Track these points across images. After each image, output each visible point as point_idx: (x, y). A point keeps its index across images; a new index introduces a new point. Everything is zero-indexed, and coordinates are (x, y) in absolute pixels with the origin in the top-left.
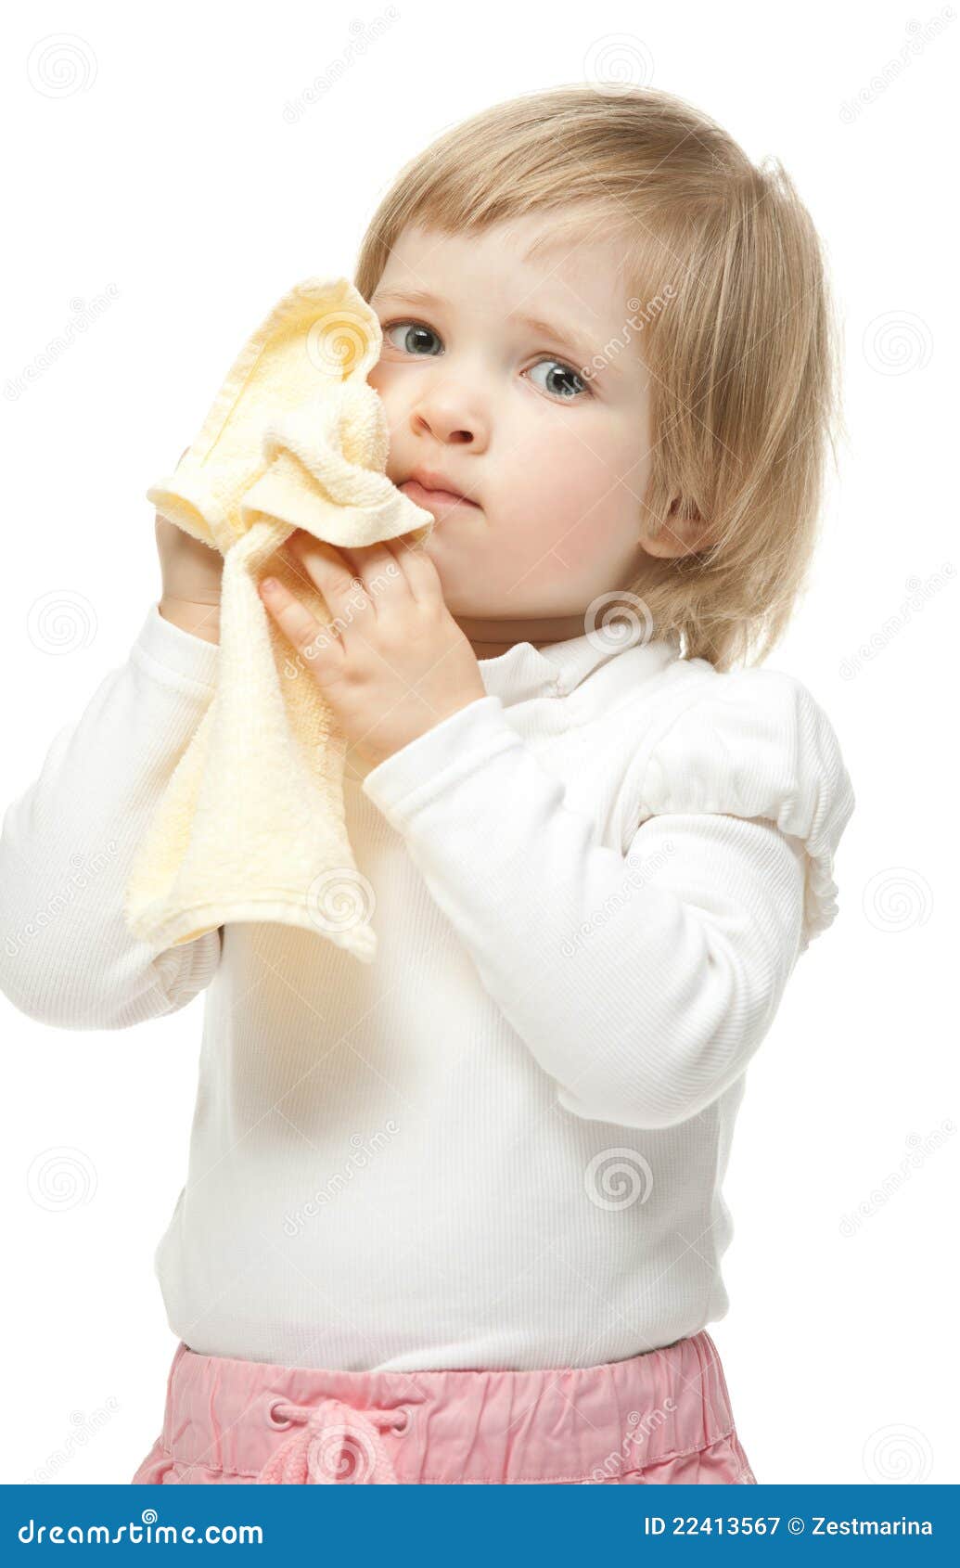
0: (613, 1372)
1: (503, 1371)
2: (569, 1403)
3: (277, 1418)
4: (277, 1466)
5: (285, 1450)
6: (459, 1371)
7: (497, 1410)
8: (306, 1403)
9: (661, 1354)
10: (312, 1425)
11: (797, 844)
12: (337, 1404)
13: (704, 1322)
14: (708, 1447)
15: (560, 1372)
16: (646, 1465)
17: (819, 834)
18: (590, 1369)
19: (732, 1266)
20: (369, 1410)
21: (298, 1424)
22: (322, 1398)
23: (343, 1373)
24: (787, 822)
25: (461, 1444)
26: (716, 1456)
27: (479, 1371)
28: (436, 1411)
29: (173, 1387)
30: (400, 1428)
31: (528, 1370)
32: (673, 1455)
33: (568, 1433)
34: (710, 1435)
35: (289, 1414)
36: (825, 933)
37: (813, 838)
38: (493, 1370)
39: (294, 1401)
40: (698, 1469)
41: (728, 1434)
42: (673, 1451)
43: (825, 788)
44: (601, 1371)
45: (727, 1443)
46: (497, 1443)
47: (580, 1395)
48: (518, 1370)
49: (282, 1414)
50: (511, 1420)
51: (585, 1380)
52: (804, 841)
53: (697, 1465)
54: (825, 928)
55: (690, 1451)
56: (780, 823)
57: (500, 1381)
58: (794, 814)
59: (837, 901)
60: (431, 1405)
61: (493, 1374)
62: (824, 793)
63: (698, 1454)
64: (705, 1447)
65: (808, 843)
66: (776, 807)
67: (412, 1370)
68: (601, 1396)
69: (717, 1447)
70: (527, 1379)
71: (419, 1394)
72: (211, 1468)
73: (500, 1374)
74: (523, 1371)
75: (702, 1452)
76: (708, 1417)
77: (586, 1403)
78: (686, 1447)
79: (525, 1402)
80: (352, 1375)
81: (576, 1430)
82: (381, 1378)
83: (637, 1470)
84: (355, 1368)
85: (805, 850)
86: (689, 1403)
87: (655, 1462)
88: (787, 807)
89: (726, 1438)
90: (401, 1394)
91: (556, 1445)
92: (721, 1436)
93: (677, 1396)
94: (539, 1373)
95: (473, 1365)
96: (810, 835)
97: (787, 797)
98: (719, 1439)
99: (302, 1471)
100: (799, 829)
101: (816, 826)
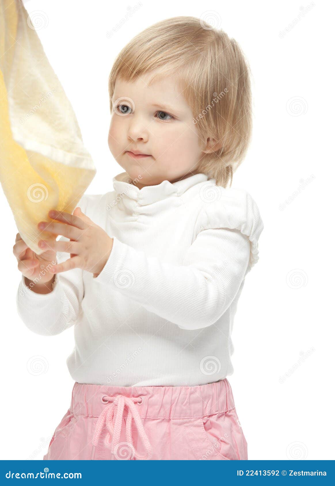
0: (200, 388)
1: (169, 386)
2: (188, 396)
3: (104, 400)
4: (104, 414)
5: (107, 409)
6: (157, 386)
7: (167, 398)
8: (112, 396)
9: (214, 383)
10: (115, 402)
11: (246, 237)
12: (121, 396)
13: (226, 375)
14: (228, 411)
15: (186, 387)
16: (210, 415)
17: (253, 235)
18: (194, 387)
19: (234, 359)
20: (131, 397)
21: (110, 402)
22: (117, 394)
23: (124, 387)
24: (244, 230)
25: (157, 407)
26: (230, 414)
27: (163, 386)
28: (150, 398)
29: (74, 394)
30: (140, 402)
31: (176, 386)
32: (218, 412)
33: (188, 404)
34: (228, 408)
35: (107, 399)
36: (255, 265)
37: (251, 236)
38: (166, 386)
39: (109, 396)
40: (225, 418)
41: (233, 408)
42: (217, 411)
43: (254, 221)
44: (197, 387)
45: (233, 411)
46: (168, 407)
47: (191, 393)
48: (174, 387)
49: (106, 399)
50: (171, 400)
51: (192, 390)
52: (248, 237)
53: (224, 416)
54: (255, 263)
55: (223, 412)
56: (242, 231)
57: (169, 389)
58: (246, 228)
59: (258, 255)
60: (149, 396)
61: (166, 387)
62: (254, 223)
63: (225, 413)
64: (227, 411)
65: (250, 237)
66: (240, 226)
67: (144, 386)
68: (197, 395)
69: (230, 411)
70: (176, 389)
71: (145, 393)
72: (85, 415)
73: (168, 388)
74: (175, 387)
75: (226, 412)
76: (228, 402)
77: (193, 396)
78: (221, 411)
79: (176, 395)
80: (126, 388)
81: (190, 403)
82: (135, 388)
83: (207, 416)
84: (127, 386)
85: (249, 239)
86: (222, 398)
87: (212, 414)
88: (244, 226)
89: (233, 409)
90: (140, 393)
91: (185, 408)
92: (231, 408)
93: (219, 396)
94: (180, 387)
95: (161, 385)
96: (250, 235)
97: (244, 223)
98: (231, 409)
99: (112, 415)
100: (247, 233)
101: (252, 232)
